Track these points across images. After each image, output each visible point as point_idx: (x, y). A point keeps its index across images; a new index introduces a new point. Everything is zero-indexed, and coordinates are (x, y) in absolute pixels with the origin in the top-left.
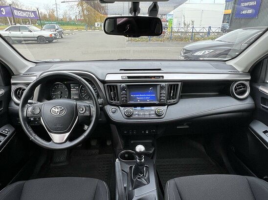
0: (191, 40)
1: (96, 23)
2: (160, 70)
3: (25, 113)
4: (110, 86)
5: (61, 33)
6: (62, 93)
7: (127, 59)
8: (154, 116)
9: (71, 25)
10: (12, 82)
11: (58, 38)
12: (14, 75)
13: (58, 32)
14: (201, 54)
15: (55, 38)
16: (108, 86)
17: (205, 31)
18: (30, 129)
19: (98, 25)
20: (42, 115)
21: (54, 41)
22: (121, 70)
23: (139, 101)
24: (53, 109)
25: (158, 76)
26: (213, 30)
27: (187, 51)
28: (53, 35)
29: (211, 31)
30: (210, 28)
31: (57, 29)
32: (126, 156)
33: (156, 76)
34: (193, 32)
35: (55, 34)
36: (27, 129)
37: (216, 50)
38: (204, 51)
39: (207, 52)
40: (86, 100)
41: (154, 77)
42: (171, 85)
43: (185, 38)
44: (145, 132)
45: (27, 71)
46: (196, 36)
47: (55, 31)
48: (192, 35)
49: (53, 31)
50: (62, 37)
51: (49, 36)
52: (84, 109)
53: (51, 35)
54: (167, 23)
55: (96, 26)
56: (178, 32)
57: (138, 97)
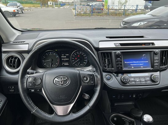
0: (124, 15)
1: (49, 2)
2: (142, 37)
3: (25, 84)
4: (104, 53)
5: (22, 9)
6: (53, 60)
7: (103, 27)
8: (149, 82)
9: (29, 3)
10: (3, 50)
11: (20, 13)
12: (3, 43)
13: (20, 8)
14: (137, 25)
15: (18, 13)
16: (101, 53)
17: (134, 8)
18: (31, 102)
19: (50, 3)
20: (44, 86)
21: (17, 15)
22: (107, 37)
23: (133, 67)
24: (56, 79)
25: (148, 43)
26: (140, 7)
27: (126, 23)
28: (16, 11)
29: (138, 8)
30: (137, 6)
31: (19, 6)
32: (115, 119)
33: (147, 43)
34: (124, 9)
35: (18, 10)
36: (28, 102)
37: (149, 22)
38: (139, 23)
39: (142, 24)
40: (77, 67)
41: (145, 44)
42: (163, 51)
43: (118, 14)
44: (132, 96)
45: (16, 39)
46: (127, 12)
47: (17, 7)
48: (124, 11)
49: (16, 8)
50: (23, 13)
51: (13, 11)
52: (89, 79)
53: (14, 10)
54: (103, 3)
55: (49, 4)
56: (112, 9)
57: (132, 63)
